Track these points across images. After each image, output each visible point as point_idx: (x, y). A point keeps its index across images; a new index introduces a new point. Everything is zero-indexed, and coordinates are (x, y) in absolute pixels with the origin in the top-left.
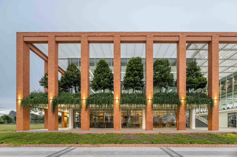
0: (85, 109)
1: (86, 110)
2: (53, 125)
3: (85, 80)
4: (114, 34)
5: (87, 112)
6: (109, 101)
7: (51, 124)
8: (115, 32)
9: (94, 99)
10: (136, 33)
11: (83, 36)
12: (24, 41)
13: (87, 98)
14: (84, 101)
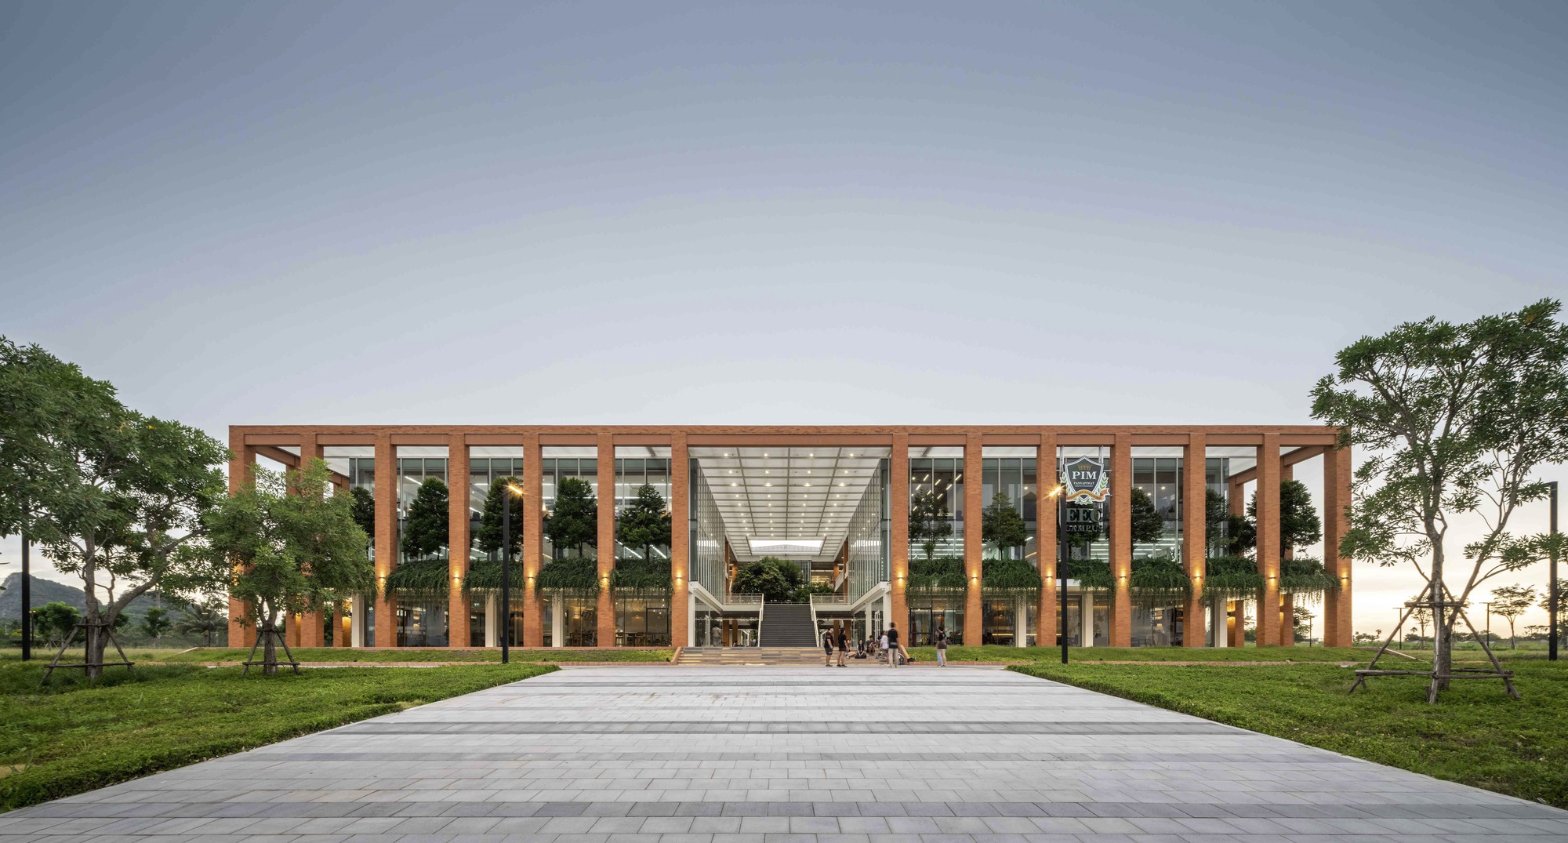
0: (383, 599)
1: (386, 601)
2: (311, 635)
3: (386, 534)
4: (451, 431)
5: (389, 605)
6: (437, 582)
7: (308, 634)
8: (451, 426)
9: (402, 576)
10: (500, 427)
11: (379, 434)
12: (247, 445)
13: (389, 573)
14: (382, 580)
